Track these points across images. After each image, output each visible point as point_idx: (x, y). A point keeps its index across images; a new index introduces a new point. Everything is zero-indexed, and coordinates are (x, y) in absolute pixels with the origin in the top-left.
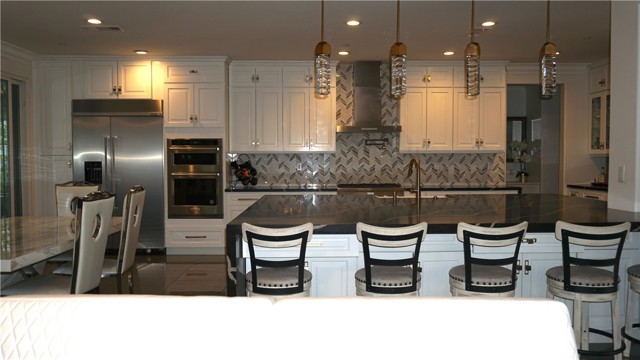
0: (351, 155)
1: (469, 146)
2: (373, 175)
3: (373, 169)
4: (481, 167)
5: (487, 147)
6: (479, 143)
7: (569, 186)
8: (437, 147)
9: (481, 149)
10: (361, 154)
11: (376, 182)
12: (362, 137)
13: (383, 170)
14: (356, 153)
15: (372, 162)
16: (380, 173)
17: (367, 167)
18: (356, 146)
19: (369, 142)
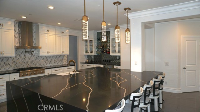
0: (18, 57)
1: (60, 53)
2: (28, 64)
3: (28, 62)
4: (61, 59)
5: (65, 53)
6: (63, 52)
7: (81, 63)
8: (51, 54)
9: (63, 54)
10: (23, 56)
11: (29, 67)
12: (22, 50)
13: (32, 62)
14: (20, 56)
15: (27, 59)
16: (30, 63)
17: (25, 61)
18: (20, 54)
19: (26, 52)
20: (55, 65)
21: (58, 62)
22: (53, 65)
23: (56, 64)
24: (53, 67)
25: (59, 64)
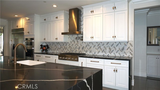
0: (73, 43)
4: (121, 48)
6: (114, 37)
10: (76, 42)
13: (83, 48)
15: (79, 45)
16: (82, 49)
17: (78, 47)
18: (74, 40)
19: (77, 38)
20: (110, 55)
21: (115, 52)
22: (107, 55)
23: (112, 55)
24: (107, 57)
25: (117, 55)
